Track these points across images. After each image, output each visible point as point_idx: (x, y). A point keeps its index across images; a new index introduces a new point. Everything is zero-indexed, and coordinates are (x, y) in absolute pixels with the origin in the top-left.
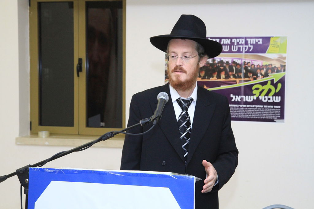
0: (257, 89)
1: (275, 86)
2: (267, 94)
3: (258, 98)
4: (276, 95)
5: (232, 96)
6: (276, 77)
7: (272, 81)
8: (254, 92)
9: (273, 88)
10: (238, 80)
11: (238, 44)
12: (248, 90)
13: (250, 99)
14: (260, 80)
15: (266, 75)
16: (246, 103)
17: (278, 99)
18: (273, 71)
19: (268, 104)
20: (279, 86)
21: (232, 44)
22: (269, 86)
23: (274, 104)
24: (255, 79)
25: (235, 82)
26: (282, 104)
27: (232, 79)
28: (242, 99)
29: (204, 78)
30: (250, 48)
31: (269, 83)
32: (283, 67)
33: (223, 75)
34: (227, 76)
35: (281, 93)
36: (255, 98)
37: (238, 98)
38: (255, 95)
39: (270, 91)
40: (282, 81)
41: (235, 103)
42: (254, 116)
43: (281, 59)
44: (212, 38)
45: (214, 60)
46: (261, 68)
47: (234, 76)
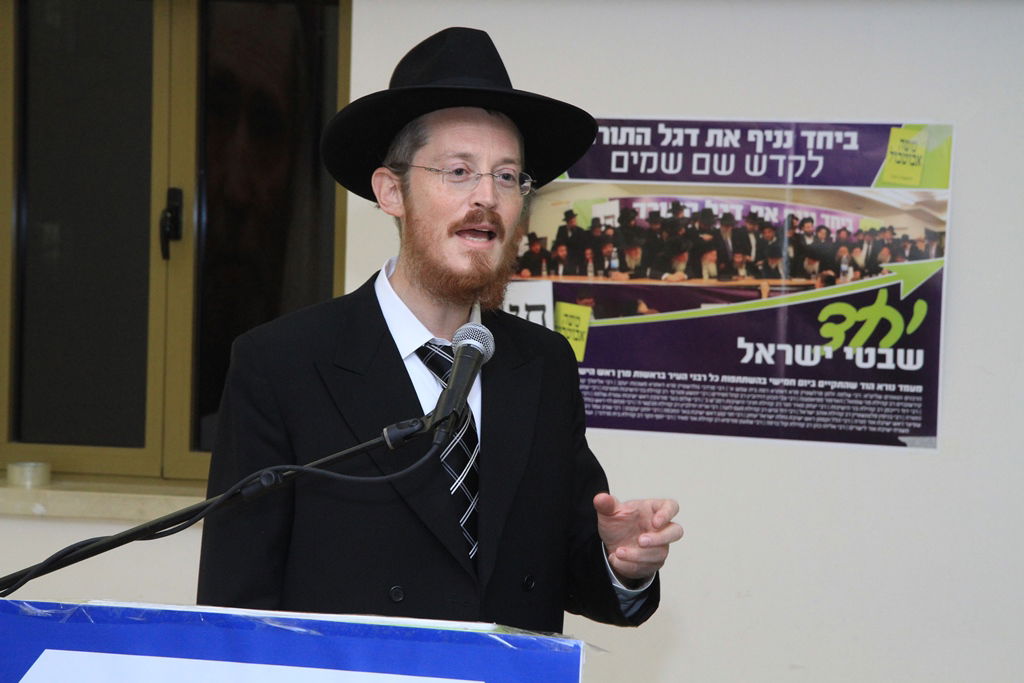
0: (838, 319)
1: (906, 309)
2: (874, 341)
3: (839, 353)
4: (905, 342)
5: (741, 343)
6: (908, 275)
7: (894, 290)
8: (826, 331)
9: (895, 317)
10: (765, 285)
11: (768, 147)
12: (804, 324)
13: (809, 356)
14: (849, 285)
15: (872, 268)
16: (796, 371)
17: (912, 361)
18: (897, 254)
19: (875, 375)
20: (921, 309)
21: (747, 147)
22: (880, 310)
23: (898, 376)
24: (829, 281)
25: (754, 293)
26: (928, 376)
27: (744, 279)
28: (779, 356)
29: (638, 273)
30: (812, 165)
31: (883, 296)
32: (937, 239)
33: (710, 266)
34: (726, 270)
35: (927, 339)
36: (828, 351)
37: (765, 354)
38: (825, 341)
39: (884, 327)
40: (931, 291)
41: (753, 369)
42: (823, 422)
43: (929, 209)
44: (670, 124)
45: (677, 207)
46: (852, 241)
47: (752, 270)
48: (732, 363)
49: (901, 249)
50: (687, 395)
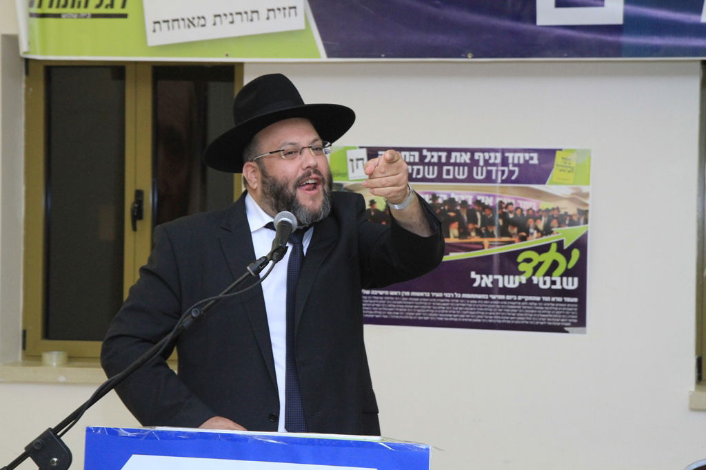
0: (528, 260)
1: (567, 254)
2: (549, 273)
3: (530, 280)
4: (567, 273)
5: (473, 275)
6: (568, 235)
7: (560, 244)
8: (522, 267)
9: (561, 259)
10: (486, 241)
11: (487, 163)
12: (509, 263)
13: (512, 282)
14: (535, 241)
15: (547, 231)
16: (505, 291)
17: (572, 284)
18: (561, 224)
19: (551, 292)
20: (576, 254)
21: (474, 163)
22: (553, 254)
23: (563, 293)
24: (523, 239)
25: (480, 246)
26: (581, 293)
27: (474, 238)
28: (495, 282)
30: (512, 173)
31: (554, 247)
32: (584, 214)
33: (454, 231)
34: (464, 233)
35: (579, 271)
36: (523, 279)
37: (487, 281)
38: (522, 273)
39: (555, 265)
40: (581, 244)
41: (480, 290)
42: (521, 320)
43: (579, 197)
44: (430, 150)
45: (434, 197)
46: (536, 216)
47: (479, 233)
48: (468, 286)
49: (564, 220)
50: (443, 305)
